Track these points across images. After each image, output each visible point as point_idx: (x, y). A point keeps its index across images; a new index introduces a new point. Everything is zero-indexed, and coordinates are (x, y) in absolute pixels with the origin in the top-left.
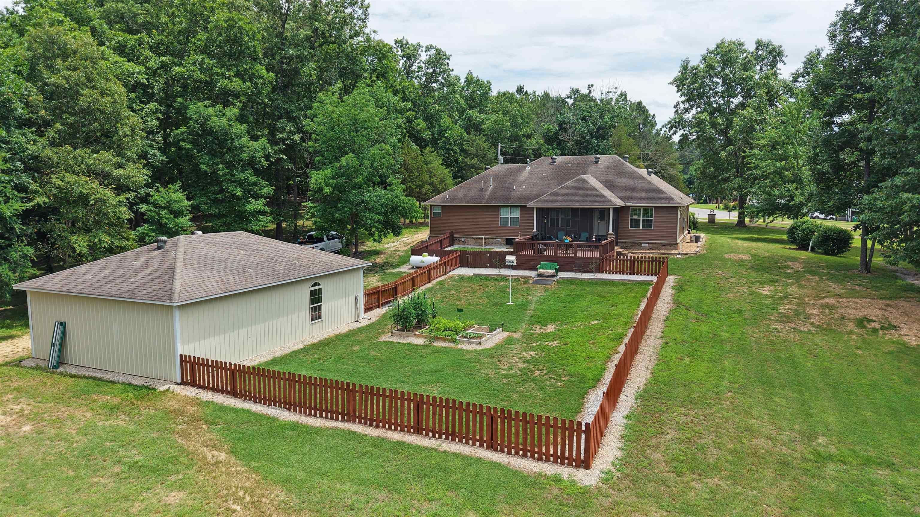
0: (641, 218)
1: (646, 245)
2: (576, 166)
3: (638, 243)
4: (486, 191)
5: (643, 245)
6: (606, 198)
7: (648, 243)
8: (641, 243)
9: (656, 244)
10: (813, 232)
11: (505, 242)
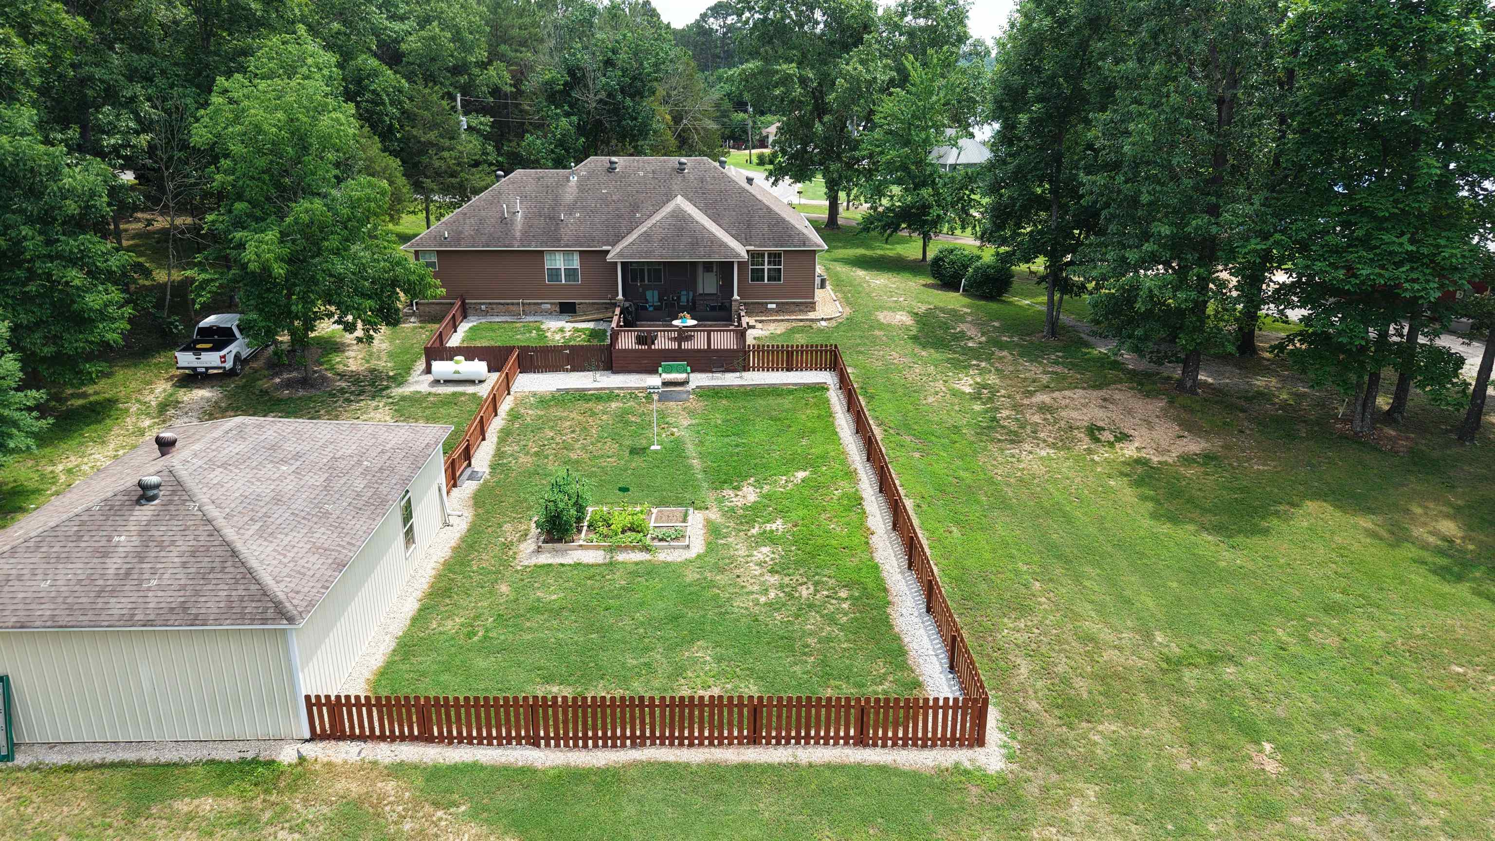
0: (766, 267)
1: (774, 306)
2: (651, 175)
3: (762, 304)
4: (512, 222)
5: (770, 306)
6: (726, 246)
7: (777, 303)
8: (767, 304)
9: (787, 303)
10: (965, 267)
11: (558, 309)
